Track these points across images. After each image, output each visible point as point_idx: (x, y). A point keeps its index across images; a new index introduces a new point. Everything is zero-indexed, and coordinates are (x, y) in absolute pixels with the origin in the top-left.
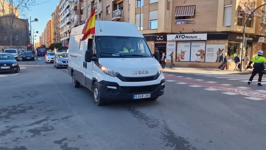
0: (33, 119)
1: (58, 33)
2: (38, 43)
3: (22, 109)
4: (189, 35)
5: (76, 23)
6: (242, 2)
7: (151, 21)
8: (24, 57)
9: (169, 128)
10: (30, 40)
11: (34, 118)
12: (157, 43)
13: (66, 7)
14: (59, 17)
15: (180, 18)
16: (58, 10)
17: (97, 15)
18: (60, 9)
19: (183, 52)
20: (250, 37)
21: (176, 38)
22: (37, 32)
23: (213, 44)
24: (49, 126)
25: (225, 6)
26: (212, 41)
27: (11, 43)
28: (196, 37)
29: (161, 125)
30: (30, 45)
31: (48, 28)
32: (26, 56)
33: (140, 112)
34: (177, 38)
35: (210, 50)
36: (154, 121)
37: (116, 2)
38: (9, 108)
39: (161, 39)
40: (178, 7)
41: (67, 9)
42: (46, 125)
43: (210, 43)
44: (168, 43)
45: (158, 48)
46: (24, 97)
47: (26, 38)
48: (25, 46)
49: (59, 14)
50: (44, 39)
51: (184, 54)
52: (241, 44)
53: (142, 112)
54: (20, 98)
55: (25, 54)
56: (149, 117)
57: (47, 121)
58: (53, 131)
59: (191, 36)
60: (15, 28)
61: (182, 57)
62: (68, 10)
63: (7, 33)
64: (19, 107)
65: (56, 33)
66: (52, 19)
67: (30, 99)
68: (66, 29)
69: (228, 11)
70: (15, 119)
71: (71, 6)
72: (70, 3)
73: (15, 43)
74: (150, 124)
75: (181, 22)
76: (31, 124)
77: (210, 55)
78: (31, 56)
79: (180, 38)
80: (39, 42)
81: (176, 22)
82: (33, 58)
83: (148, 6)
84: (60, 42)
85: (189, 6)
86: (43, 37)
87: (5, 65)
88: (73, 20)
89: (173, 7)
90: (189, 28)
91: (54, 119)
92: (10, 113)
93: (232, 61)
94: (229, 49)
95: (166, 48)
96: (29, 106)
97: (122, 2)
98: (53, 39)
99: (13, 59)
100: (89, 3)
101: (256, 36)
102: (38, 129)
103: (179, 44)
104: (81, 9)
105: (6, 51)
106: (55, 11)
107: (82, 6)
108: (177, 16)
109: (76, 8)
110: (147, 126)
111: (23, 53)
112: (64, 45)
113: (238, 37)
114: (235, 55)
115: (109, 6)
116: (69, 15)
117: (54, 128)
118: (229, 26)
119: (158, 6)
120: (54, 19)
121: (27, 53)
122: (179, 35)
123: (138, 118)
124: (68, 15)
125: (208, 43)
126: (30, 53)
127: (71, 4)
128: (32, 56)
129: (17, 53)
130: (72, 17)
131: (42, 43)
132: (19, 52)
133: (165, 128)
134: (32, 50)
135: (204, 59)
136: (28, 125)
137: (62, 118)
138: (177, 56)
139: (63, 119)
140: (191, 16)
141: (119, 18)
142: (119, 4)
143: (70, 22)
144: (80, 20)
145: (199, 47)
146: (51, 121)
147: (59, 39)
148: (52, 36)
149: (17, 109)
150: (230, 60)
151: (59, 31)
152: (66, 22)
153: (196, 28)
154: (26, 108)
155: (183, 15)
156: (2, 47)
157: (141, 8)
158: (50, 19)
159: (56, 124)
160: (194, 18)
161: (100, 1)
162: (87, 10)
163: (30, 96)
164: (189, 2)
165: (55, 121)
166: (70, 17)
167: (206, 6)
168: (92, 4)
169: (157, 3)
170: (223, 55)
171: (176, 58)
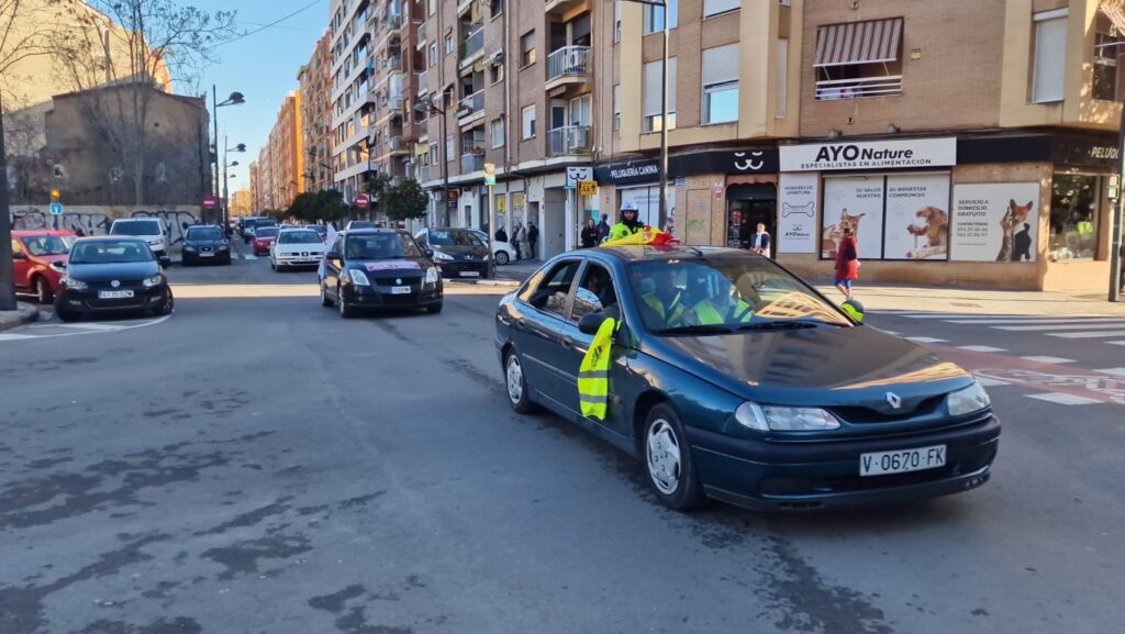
0: (228, 507)
1: (322, 150)
2: (243, 193)
3: (183, 463)
4: (879, 146)
5: (395, 107)
7: (708, 91)
8: (190, 249)
9: (794, 552)
10: (214, 182)
11: (229, 503)
12: (735, 185)
13: (354, 41)
14: (328, 83)
15: (835, 72)
16: (325, 54)
17: (482, 72)
18: (333, 51)
19: (850, 218)
21: (818, 160)
22: (241, 148)
23: (984, 182)
24: (289, 535)
25: (1038, 17)
26: (981, 170)
27: (139, 196)
28: (908, 153)
30: (212, 202)
31: (283, 131)
32: (196, 247)
34: (823, 161)
35: (970, 208)
37: (561, 16)
38: (130, 461)
39: (752, 164)
40: (828, 26)
41: (361, 49)
43: (970, 180)
44: (784, 183)
45: (742, 201)
46: (188, 416)
47: (197, 173)
48: (195, 204)
49: (329, 70)
50: (267, 174)
51: (855, 226)
52: (1113, 180)
55: (194, 236)
57: (281, 516)
58: (307, 555)
59: (886, 152)
60: (152, 135)
62: (363, 54)
63: (121, 153)
64: (172, 455)
65: (318, 149)
66: (301, 91)
67: (212, 425)
68: (356, 132)
69: (1052, 38)
70: (153, 504)
71: (377, 35)
72: (370, 24)
73: (155, 196)
74: (709, 532)
75: (843, 91)
76: (217, 524)
77: (973, 232)
78: (216, 247)
79: (835, 159)
80: (248, 187)
81: (819, 93)
82: (227, 253)
83: (695, 27)
84: (331, 187)
85: (874, 21)
86: (265, 166)
87: (115, 284)
88: (383, 94)
89: (804, 30)
90: (876, 114)
91: (311, 505)
92: (136, 481)
93: (1070, 253)
94: (1055, 202)
95: (775, 201)
96: (209, 449)
97: (586, 14)
98: (305, 176)
99: (148, 261)
100: (451, 21)
102: (245, 547)
103: (834, 187)
104: (415, 48)
105: (121, 229)
106: (311, 59)
107: (420, 39)
108: (824, 65)
109: (396, 45)
110: (699, 539)
111: (185, 233)
112: (349, 199)
113: (1096, 152)
114: (1085, 228)
115: (532, 31)
116: (368, 73)
117: (310, 544)
118: (1055, 104)
119: (738, 27)
120: (307, 92)
121: (200, 233)
122: (832, 148)
123: (656, 503)
124: (364, 76)
125: (962, 179)
126: (213, 236)
127: (377, 27)
128: (222, 244)
129: (161, 236)
130: (379, 83)
131: (261, 190)
132: (169, 229)
133: (776, 550)
134: (219, 222)
135: (942, 248)
136: (207, 529)
137: (344, 502)
138: (826, 237)
139: (346, 504)
140: (886, 63)
141: (573, 79)
142: (574, 21)
143: (373, 104)
144: (412, 92)
145: (923, 195)
146: (297, 516)
147: (329, 175)
148: (302, 159)
149: (164, 463)
150: (1064, 251)
151: (328, 141)
152: (357, 104)
153: (907, 117)
154: (199, 458)
155: (849, 60)
156: (104, 210)
157: (667, 35)
158: (292, 94)
159: (318, 527)
160: (899, 72)
161: (494, 12)
162: (443, 52)
163: (213, 411)
164: (877, 5)
165: (313, 513)
166: (371, 84)
167: (950, 20)
168: (463, 26)
169: (734, 12)
170: (1031, 233)
171: (821, 244)
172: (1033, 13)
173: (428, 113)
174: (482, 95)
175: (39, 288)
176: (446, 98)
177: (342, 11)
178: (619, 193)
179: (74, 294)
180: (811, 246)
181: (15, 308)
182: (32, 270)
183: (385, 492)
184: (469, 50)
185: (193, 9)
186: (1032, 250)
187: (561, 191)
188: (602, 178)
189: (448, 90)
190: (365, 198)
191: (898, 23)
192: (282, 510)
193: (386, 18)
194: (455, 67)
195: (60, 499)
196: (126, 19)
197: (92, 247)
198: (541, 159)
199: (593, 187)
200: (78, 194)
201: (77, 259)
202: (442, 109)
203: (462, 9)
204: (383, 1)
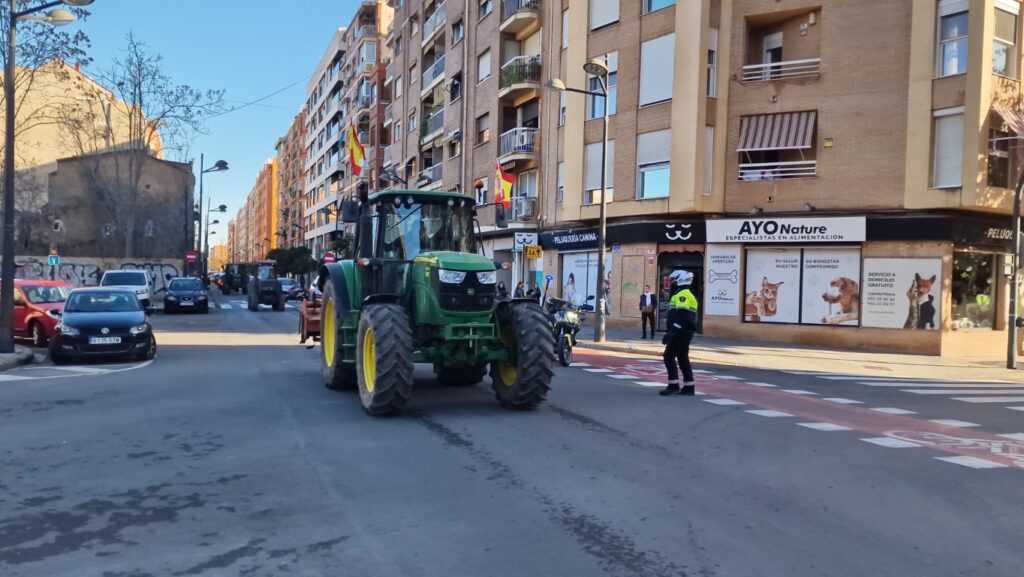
0: (204, 547)
1: (295, 211)
2: (221, 247)
3: (164, 503)
4: (796, 222)
6: (1005, 96)
7: (643, 170)
8: (172, 298)
10: (196, 238)
11: (205, 544)
12: (666, 253)
13: (328, 117)
14: (303, 153)
15: (756, 157)
16: (300, 127)
17: (441, 148)
18: (309, 126)
19: (771, 286)
21: (741, 233)
22: (223, 208)
23: (892, 257)
25: (937, 113)
26: (889, 247)
27: (129, 249)
28: (822, 229)
30: (194, 257)
31: (260, 194)
32: (178, 297)
33: (608, 530)
34: (745, 234)
35: (879, 280)
37: (512, 102)
38: (116, 501)
39: (682, 235)
40: (750, 116)
41: (334, 124)
42: (250, 574)
43: (884, 254)
44: (711, 252)
46: (168, 458)
47: (182, 230)
48: (178, 258)
49: (304, 141)
50: (243, 232)
51: (775, 293)
52: (1008, 258)
53: (619, 534)
54: (155, 460)
55: (175, 287)
56: (643, 554)
57: (254, 557)
59: (803, 227)
60: (144, 195)
61: (766, 306)
62: (335, 129)
63: (115, 210)
64: (155, 496)
65: (292, 210)
66: (278, 159)
67: (191, 467)
68: (326, 197)
69: (950, 132)
70: (136, 544)
71: (348, 113)
72: (343, 103)
73: (142, 250)
75: (763, 173)
76: (193, 565)
77: (883, 301)
78: (196, 297)
79: (756, 232)
80: (225, 242)
81: (742, 174)
82: (205, 302)
83: (631, 115)
84: (301, 245)
85: (791, 113)
86: (243, 224)
87: (105, 331)
89: (728, 119)
90: (793, 194)
91: (281, 549)
92: (120, 521)
93: (971, 323)
94: (956, 276)
95: (702, 269)
96: (189, 491)
97: (535, 101)
98: (278, 234)
99: (134, 309)
100: (415, 103)
103: (755, 257)
104: (382, 125)
105: (113, 280)
106: (290, 132)
107: (387, 117)
108: (745, 150)
109: (365, 122)
111: (168, 284)
112: (318, 255)
113: (992, 233)
114: (983, 301)
115: (487, 114)
116: (339, 146)
118: (954, 190)
119: (670, 115)
121: (181, 284)
122: (754, 223)
123: (599, 555)
124: (335, 148)
125: (870, 253)
126: (192, 286)
127: (348, 106)
128: (201, 294)
129: (146, 286)
131: (237, 245)
132: (154, 279)
135: (854, 315)
136: (184, 569)
137: (311, 546)
138: (749, 301)
139: (313, 548)
140: (803, 150)
141: (522, 156)
142: (525, 106)
143: (342, 173)
144: (377, 164)
145: (836, 267)
146: (268, 559)
147: (300, 234)
148: (276, 221)
149: (146, 504)
150: (965, 320)
151: (300, 203)
152: (328, 172)
153: (821, 196)
154: (178, 499)
155: (769, 146)
156: (97, 262)
157: (607, 121)
158: (270, 161)
159: (288, 570)
160: (814, 158)
161: (453, 97)
162: (407, 129)
163: (191, 453)
164: (793, 99)
165: (282, 555)
166: (342, 155)
167: (859, 114)
168: (426, 108)
169: (667, 103)
170: (935, 304)
171: (744, 308)
172: (933, 110)
173: (391, 182)
174: (440, 168)
175: (35, 333)
176: (409, 169)
177: (318, 91)
178: (561, 257)
179: (67, 339)
180: (734, 310)
181: (12, 351)
182: (29, 316)
183: (348, 537)
184: (430, 129)
185: (186, 87)
186: (936, 319)
187: (508, 253)
188: (546, 243)
189: (410, 162)
190: (331, 255)
191: (813, 115)
192: (253, 553)
193: (357, 99)
194: (417, 143)
195: (51, 537)
196: (128, 95)
197: (86, 296)
198: (492, 225)
199: (538, 251)
200: (74, 246)
201: (73, 308)
202: (404, 179)
203: (425, 92)
204: (355, 83)
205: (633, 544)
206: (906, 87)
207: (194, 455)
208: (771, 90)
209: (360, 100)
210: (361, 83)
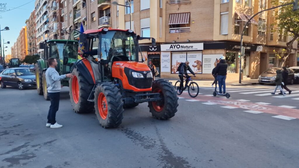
0: (10, 146)
1: (34, 43)
2: (9, 56)
4: (185, 45)
5: (55, 32)
7: (142, 30)
9: (167, 148)
11: (10, 145)
12: (150, 54)
13: (42, 13)
14: (35, 25)
15: (174, 26)
16: (33, 16)
17: (81, 22)
18: (36, 16)
19: (178, 63)
20: (248, 46)
21: (170, 48)
22: (9, 43)
23: (210, 54)
24: (29, 153)
25: (222, 14)
26: (209, 51)
28: (192, 47)
29: (158, 145)
31: (21, 38)
33: (134, 132)
34: (171, 48)
35: (207, 60)
36: (150, 141)
37: (102, 8)
39: (154, 49)
40: (172, 14)
41: (45, 15)
42: (25, 153)
43: (207, 53)
44: (162, 54)
45: (152, 59)
49: (35, 21)
50: (16, 51)
52: (239, 54)
53: (137, 132)
56: (144, 137)
57: (26, 148)
58: (34, 158)
59: (187, 46)
62: (45, 17)
65: (32, 43)
66: (27, 27)
67: (3, 123)
68: (43, 39)
69: (225, 19)
71: (49, 12)
72: (47, 8)
74: (146, 145)
75: (176, 31)
76: (7, 152)
77: (208, 66)
79: (174, 48)
80: (10, 54)
81: (170, 31)
83: (138, 13)
84: (36, 54)
85: (183, 13)
86: (16, 48)
88: (52, 28)
89: (166, 15)
90: (184, 37)
91: (35, 145)
95: (160, 59)
96: (4, 130)
97: (109, 8)
98: (28, 51)
100: (71, 9)
101: (254, 44)
102: (16, 157)
103: (174, 55)
104: (61, 15)
106: (30, 17)
107: (62, 13)
108: (171, 24)
109: (55, 15)
110: (143, 147)
113: (236, 47)
114: (233, 65)
115: (94, 12)
116: (47, 22)
117: (35, 155)
118: (226, 35)
119: (149, 13)
120: (29, 27)
122: (174, 45)
123: (132, 138)
124: (46, 23)
125: (204, 53)
127: (49, 9)
130: (51, 25)
131: (15, 55)
133: (162, 148)
134: (2, 64)
135: (201, 70)
136: (4, 153)
137: (45, 143)
138: (173, 68)
139: (45, 144)
140: (186, 24)
141: (106, 26)
142: (106, 10)
143: (49, 31)
144: (60, 28)
145: (196, 57)
146: (31, 148)
147: (36, 51)
148: (27, 47)
151: (35, 41)
152: (44, 31)
153: (192, 37)
157: (131, 15)
158: (24, 27)
159: (37, 150)
160: (190, 26)
161: (83, 6)
162: (69, 17)
163: (3, 119)
164: (184, 9)
165: (36, 147)
166: (48, 25)
167: (201, 13)
168: (75, 10)
169: (148, 10)
171: (172, 70)
172: (220, 13)
173: (65, 34)
176: (70, 29)
177: (39, 4)
180: (169, 70)
184: (76, 16)
189: (71, 27)
191: (189, 14)
192: (26, 146)
193: (52, 7)
194: (72, 21)
202: (69, 33)
203: (74, 5)
204: (51, 2)
205: (141, 135)
206: (213, 6)
207: (4, 120)
208: (177, 6)
209: (53, 8)
210: (53, 2)
